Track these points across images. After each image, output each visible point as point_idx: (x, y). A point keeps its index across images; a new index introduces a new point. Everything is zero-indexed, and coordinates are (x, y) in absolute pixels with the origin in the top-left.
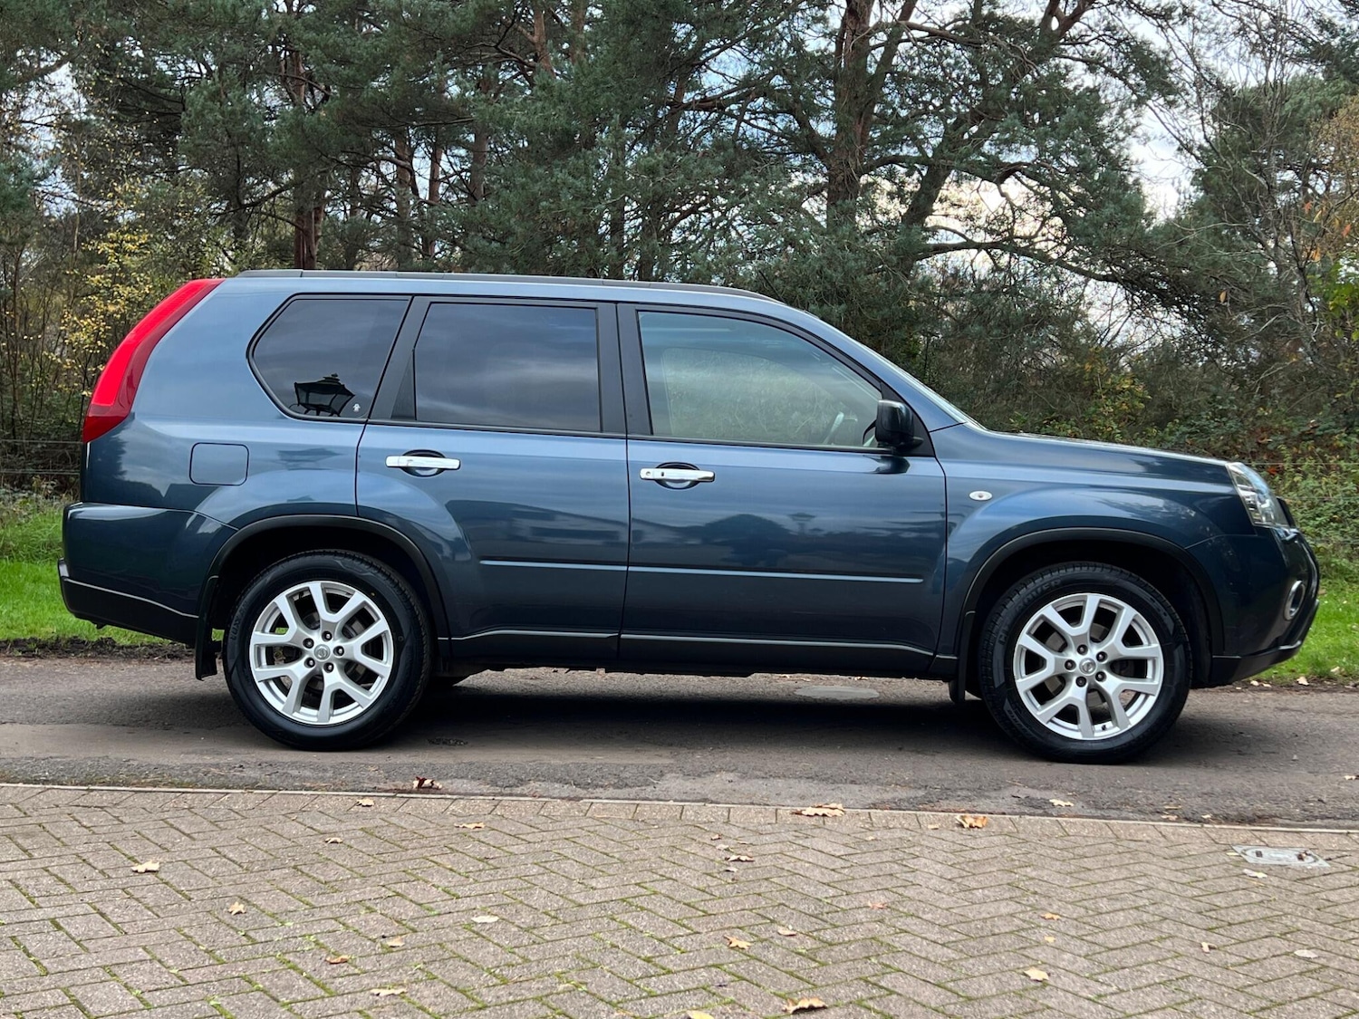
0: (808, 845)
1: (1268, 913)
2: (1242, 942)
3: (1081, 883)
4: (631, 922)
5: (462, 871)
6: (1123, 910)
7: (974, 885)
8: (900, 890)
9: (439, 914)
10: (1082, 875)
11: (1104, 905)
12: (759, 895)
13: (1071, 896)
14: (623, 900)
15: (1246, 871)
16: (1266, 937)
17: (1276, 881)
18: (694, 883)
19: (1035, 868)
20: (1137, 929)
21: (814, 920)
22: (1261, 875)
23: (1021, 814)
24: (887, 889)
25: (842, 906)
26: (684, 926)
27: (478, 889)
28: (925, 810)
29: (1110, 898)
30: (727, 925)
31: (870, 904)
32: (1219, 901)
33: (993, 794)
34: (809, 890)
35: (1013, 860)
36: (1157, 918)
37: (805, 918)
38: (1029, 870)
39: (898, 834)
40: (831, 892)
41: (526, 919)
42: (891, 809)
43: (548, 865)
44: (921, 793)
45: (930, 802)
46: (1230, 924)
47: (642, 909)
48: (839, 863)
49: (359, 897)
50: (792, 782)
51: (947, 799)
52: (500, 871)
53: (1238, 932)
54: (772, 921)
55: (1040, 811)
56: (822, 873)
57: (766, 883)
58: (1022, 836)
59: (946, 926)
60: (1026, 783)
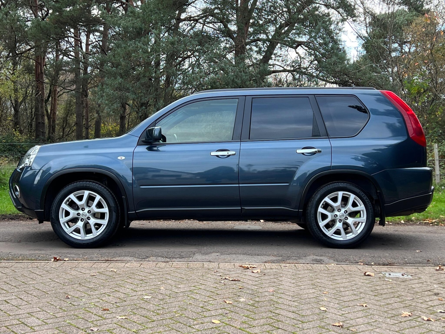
0: (247, 274)
1: (393, 291)
2: (385, 299)
3: (334, 283)
4: (194, 297)
5: (135, 284)
6: (348, 291)
7: (301, 284)
8: (278, 286)
9: (132, 296)
10: (335, 281)
11: (342, 289)
12: (233, 288)
13: (331, 287)
14: (190, 291)
15: (385, 279)
16: (393, 297)
17: (395, 282)
18: (212, 286)
19: (319, 279)
20: (353, 296)
21: (252, 295)
22: (390, 280)
23: (313, 264)
24: (274, 286)
25: (260, 291)
26: (211, 298)
27: (142, 289)
28: (282, 263)
29: (344, 287)
30: (225, 297)
31: (269, 291)
32: (378, 288)
33: (304, 258)
34: (250, 287)
35: (312, 277)
36: (359, 293)
37: (250, 295)
38: (318, 280)
39: (274, 270)
40: (256, 287)
41: (161, 297)
42: (271, 263)
43: (163, 281)
44: (280, 258)
45: (283, 261)
46: (381, 294)
47: (197, 293)
48: (257, 279)
49: (104, 292)
50: (238, 255)
51: (289, 260)
52: (148, 284)
53: (384, 296)
54: (239, 296)
55: (320, 263)
56: (252, 282)
57: (235, 285)
58: (314, 270)
59: (294, 296)
60: (314, 254)
